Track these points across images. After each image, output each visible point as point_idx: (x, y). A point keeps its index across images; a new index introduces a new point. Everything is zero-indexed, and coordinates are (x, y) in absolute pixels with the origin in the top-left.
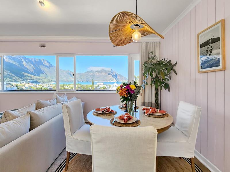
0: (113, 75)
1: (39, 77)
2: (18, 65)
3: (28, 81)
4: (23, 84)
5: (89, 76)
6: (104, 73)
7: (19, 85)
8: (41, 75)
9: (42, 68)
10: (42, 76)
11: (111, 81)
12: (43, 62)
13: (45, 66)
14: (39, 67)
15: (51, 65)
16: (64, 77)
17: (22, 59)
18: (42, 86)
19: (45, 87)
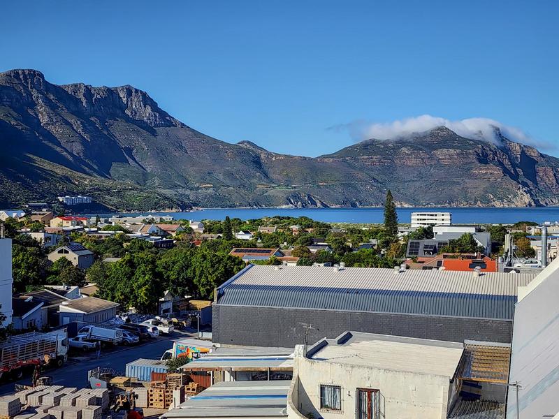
0: (506, 162)
1: (107, 183)
2: (13, 123)
3: (61, 199)
4: (37, 217)
5: (360, 176)
6: (452, 151)
7: (22, 224)
8: (116, 169)
9: (120, 132)
10: (120, 178)
11: (498, 204)
12: (124, 100)
13: (134, 121)
14: (106, 128)
15: (163, 115)
16: (228, 182)
17: (35, 94)
18: (121, 229)
19: (138, 234)
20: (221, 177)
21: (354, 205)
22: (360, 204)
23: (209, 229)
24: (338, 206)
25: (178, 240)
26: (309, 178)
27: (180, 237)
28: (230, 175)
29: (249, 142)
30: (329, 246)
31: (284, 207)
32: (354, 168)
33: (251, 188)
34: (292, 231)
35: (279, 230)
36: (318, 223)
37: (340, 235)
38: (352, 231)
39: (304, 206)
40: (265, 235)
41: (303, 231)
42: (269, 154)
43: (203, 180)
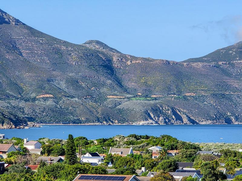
20: (63, 85)
21: (228, 121)
22: (237, 119)
23: (48, 151)
24: (209, 122)
25: (10, 163)
26: (173, 87)
27: (12, 159)
28: (74, 83)
29: (98, 42)
30: (198, 172)
31: (141, 123)
32: (229, 75)
33: (101, 99)
34: (151, 153)
35: (135, 153)
36: (184, 143)
37: (211, 158)
38: (227, 153)
39: (168, 123)
40: (118, 158)
41: (165, 153)
42: (123, 57)
43: (41, 88)
